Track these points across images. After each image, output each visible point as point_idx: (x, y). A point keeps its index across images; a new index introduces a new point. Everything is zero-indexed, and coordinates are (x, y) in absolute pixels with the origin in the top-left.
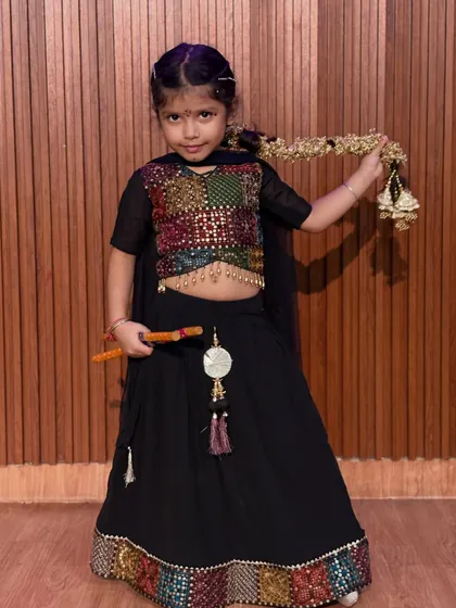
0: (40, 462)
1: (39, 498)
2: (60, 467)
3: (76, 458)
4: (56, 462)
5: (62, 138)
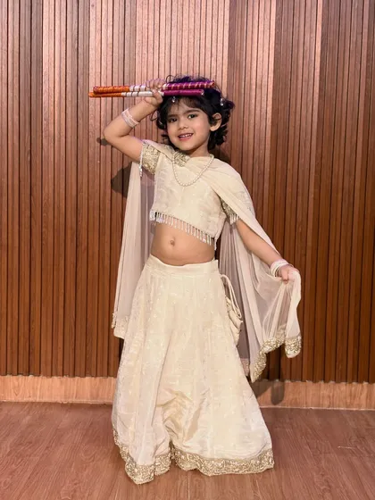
0: (74, 375)
1: (73, 400)
2: (87, 379)
3: (99, 374)
4: (85, 376)
5: (97, 156)
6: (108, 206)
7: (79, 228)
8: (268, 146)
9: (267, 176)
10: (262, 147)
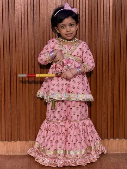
0: (11, 140)
1: (11, 153)
2: (18, 142)
3: (24, 139)
4: (17, 141)
5: (20, 24)
6: (27, 50)
7: (11, 62)
8: (111, 17)
9: (111, 33)
10: (108, 17)
